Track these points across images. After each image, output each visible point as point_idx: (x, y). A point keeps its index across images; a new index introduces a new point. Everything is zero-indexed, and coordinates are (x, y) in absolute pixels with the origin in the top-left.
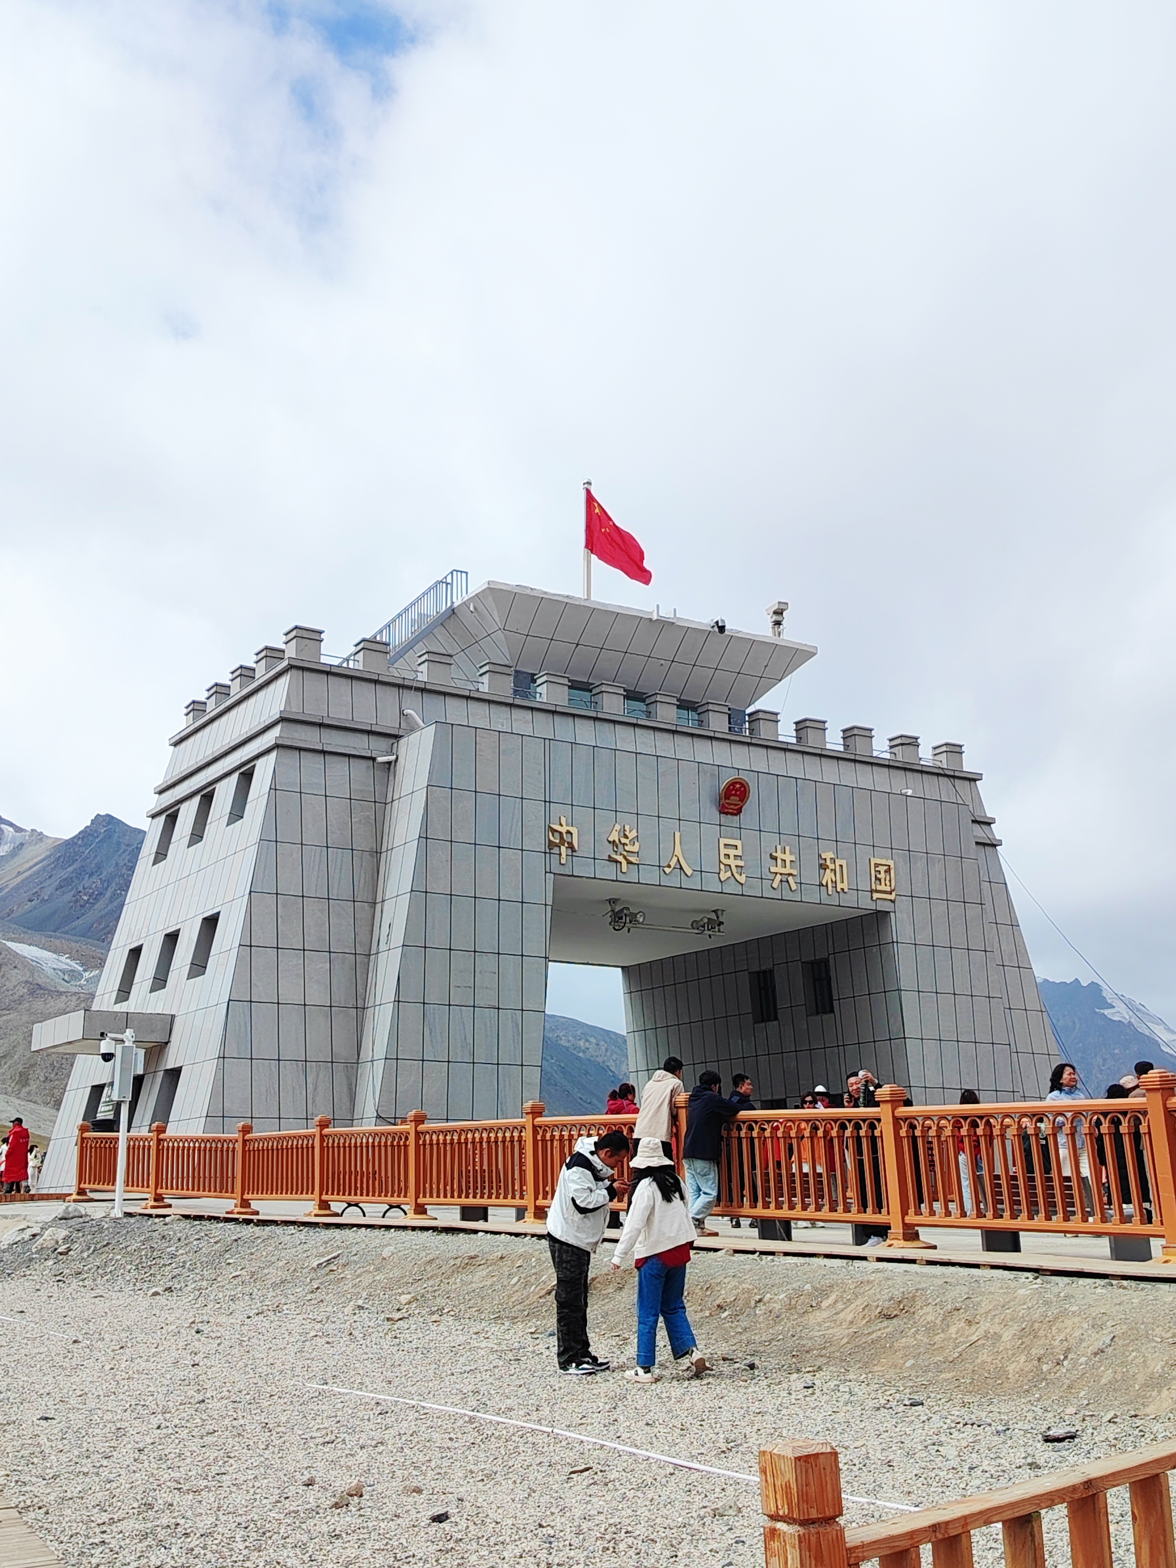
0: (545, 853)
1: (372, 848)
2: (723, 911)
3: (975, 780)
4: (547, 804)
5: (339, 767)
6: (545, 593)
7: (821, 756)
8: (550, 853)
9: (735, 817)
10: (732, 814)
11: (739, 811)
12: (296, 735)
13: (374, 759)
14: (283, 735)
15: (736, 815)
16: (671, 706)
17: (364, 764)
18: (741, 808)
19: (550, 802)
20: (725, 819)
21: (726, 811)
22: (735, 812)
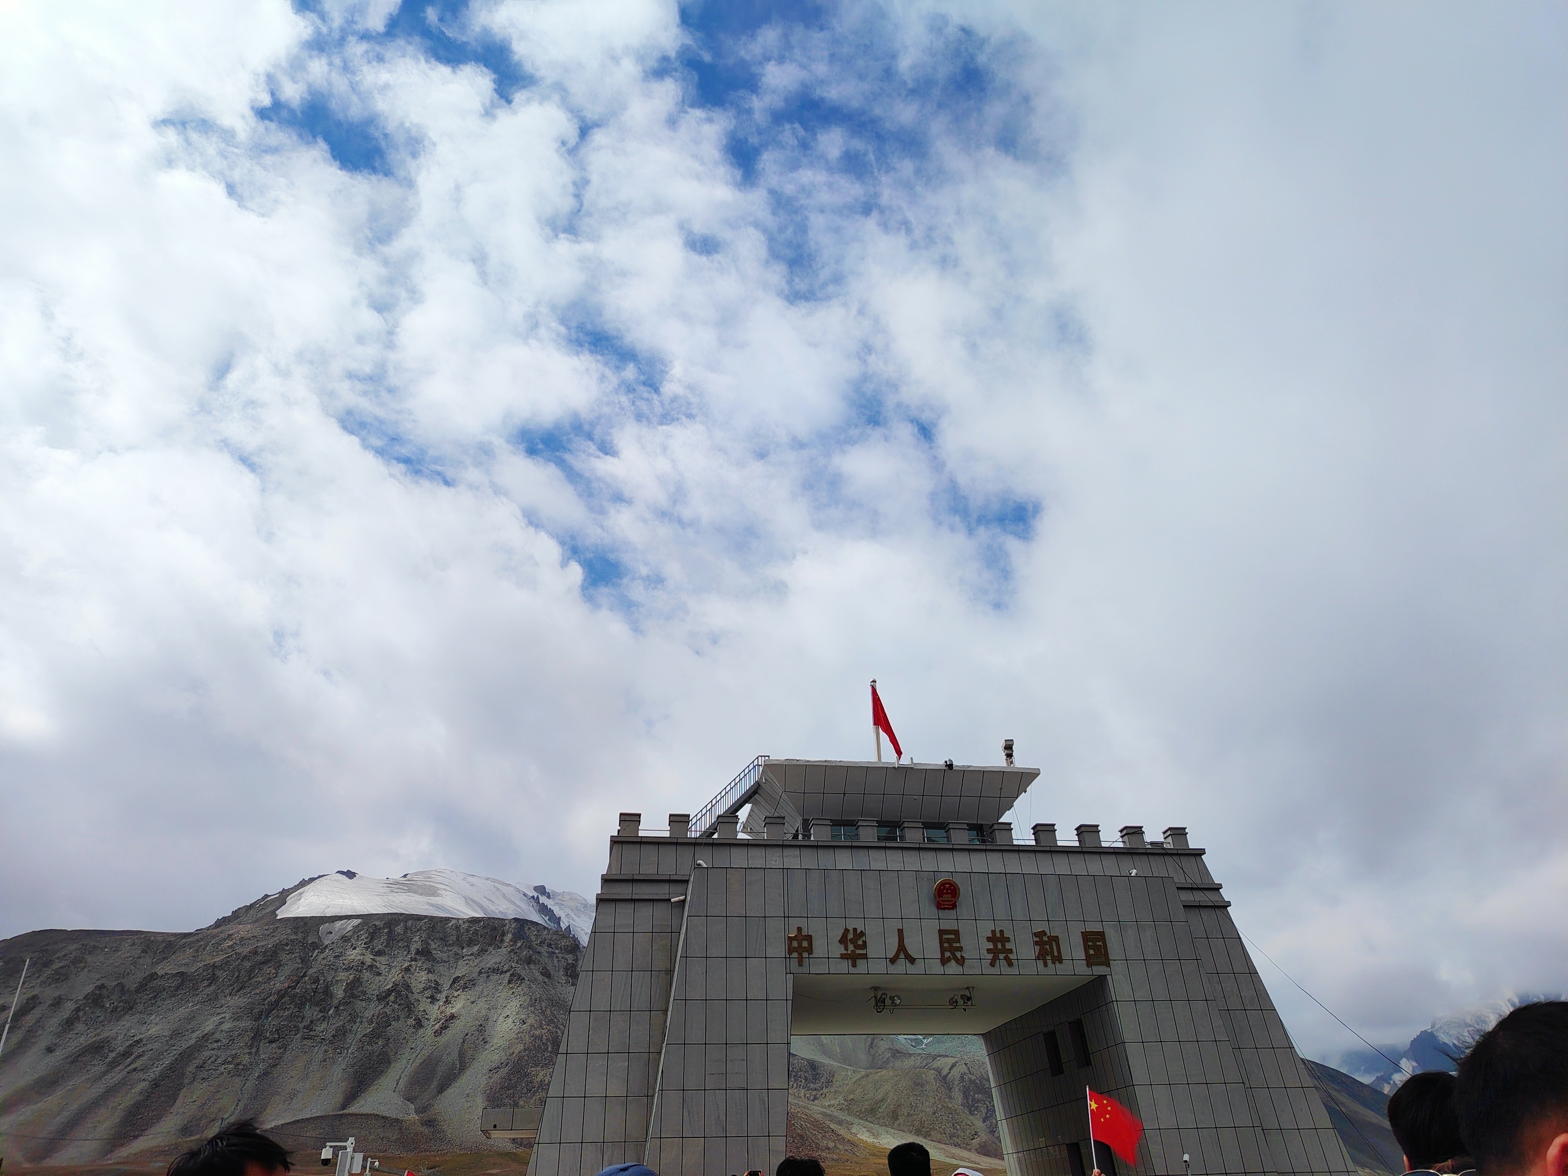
0: (786, 958)
1: (668, 968)
2: (973, 988)
3: (1201, 855)
4: (787, 919)
5: (645, 912)
6: (808, 761)
7: (1051, 852)
8: (790, 958)
9: (951, 911)
10: (949, 909)
11: (954, 906)
12: (614, 891)
13: (669, 900)
14: (603, 891)
15: (953, 909)
16: (919, 829)
17: (664, 905)
18: (955, 902)
19: (788, 917)
20: (943, 914)
21: (942, 907)
22: (951, 907)
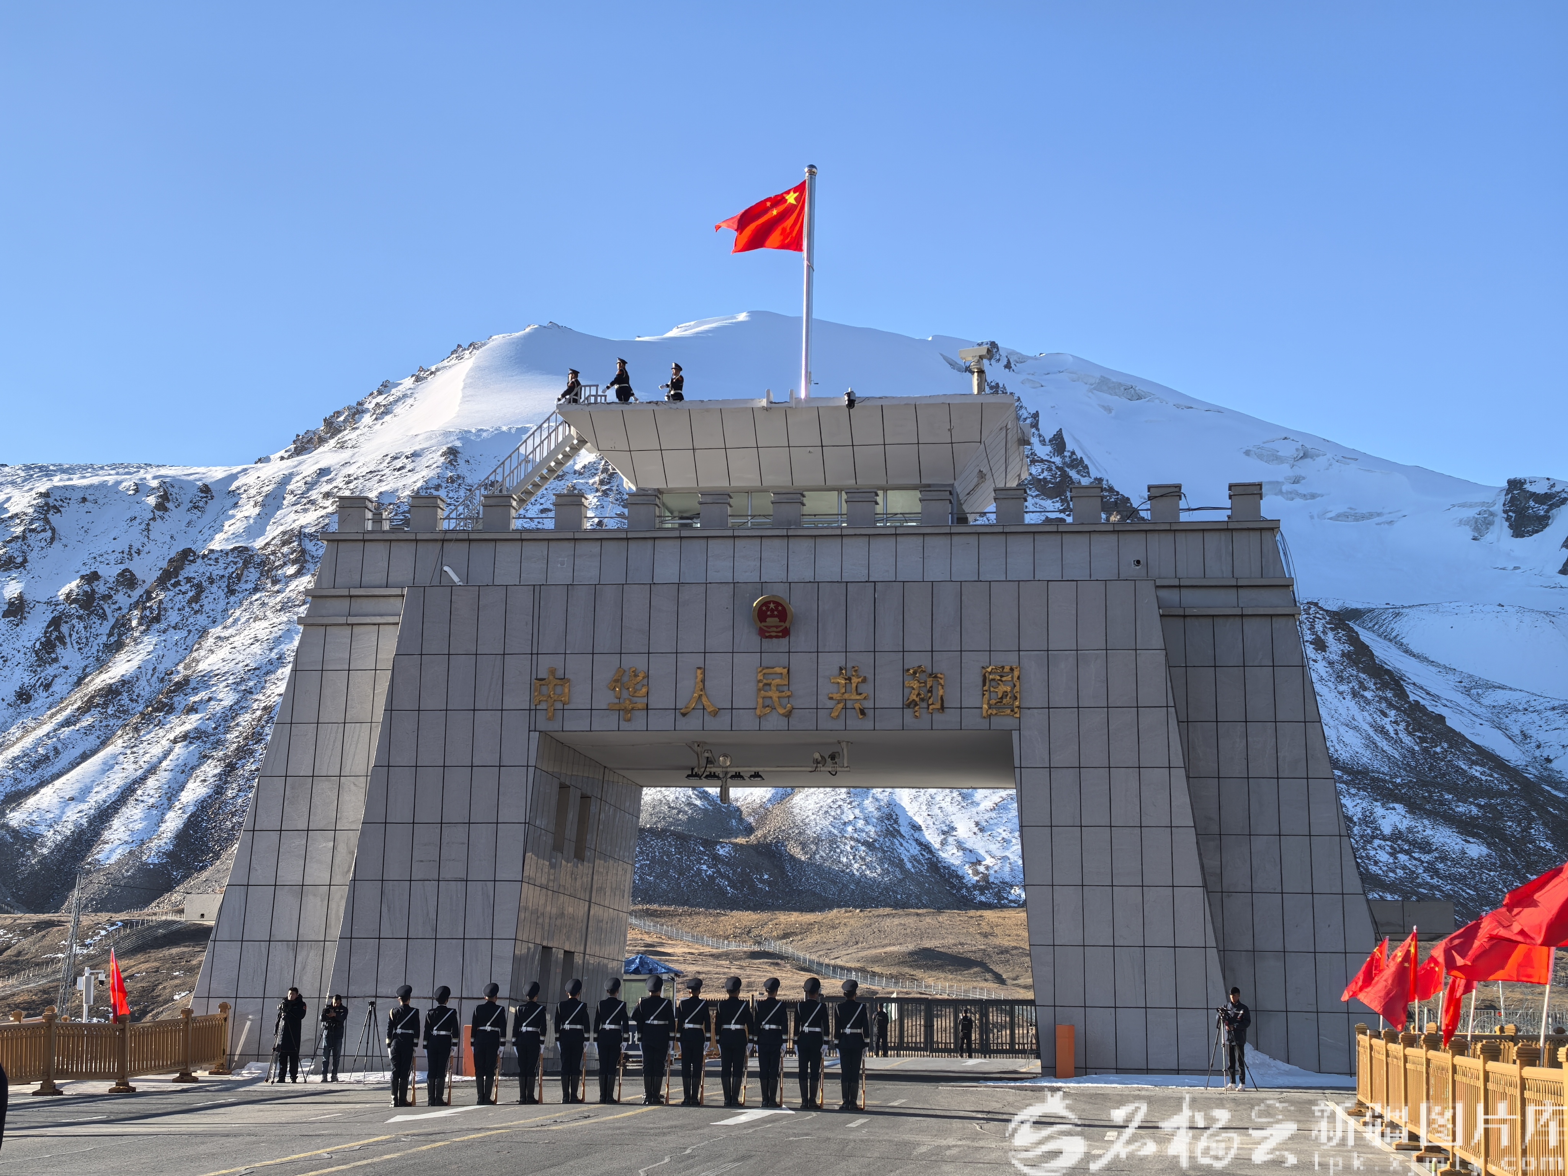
0: (530, 710)
3: (1275, 529)
5: (367, 638)
8: (536, 710)
9: (782, 640)
10: (777, 637)
11: (785, 634)
12: (323, 612)
14: (309, 613)
15: (784, 636)
18: (787, 628)
19: (538, 654)
20: (768, 644)
21: (767, 634)
22: (780, 634)
